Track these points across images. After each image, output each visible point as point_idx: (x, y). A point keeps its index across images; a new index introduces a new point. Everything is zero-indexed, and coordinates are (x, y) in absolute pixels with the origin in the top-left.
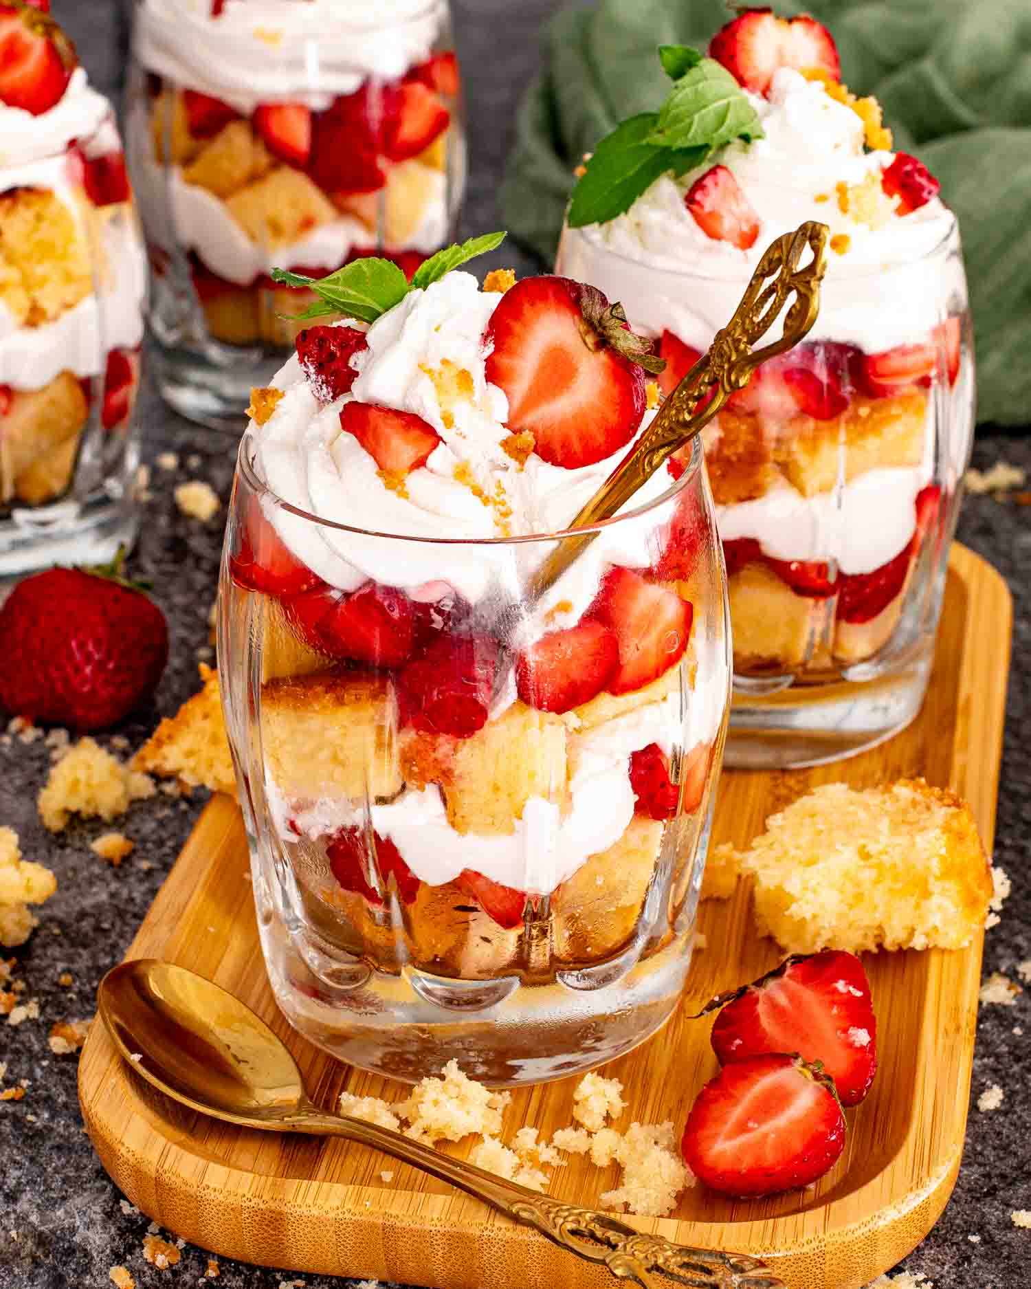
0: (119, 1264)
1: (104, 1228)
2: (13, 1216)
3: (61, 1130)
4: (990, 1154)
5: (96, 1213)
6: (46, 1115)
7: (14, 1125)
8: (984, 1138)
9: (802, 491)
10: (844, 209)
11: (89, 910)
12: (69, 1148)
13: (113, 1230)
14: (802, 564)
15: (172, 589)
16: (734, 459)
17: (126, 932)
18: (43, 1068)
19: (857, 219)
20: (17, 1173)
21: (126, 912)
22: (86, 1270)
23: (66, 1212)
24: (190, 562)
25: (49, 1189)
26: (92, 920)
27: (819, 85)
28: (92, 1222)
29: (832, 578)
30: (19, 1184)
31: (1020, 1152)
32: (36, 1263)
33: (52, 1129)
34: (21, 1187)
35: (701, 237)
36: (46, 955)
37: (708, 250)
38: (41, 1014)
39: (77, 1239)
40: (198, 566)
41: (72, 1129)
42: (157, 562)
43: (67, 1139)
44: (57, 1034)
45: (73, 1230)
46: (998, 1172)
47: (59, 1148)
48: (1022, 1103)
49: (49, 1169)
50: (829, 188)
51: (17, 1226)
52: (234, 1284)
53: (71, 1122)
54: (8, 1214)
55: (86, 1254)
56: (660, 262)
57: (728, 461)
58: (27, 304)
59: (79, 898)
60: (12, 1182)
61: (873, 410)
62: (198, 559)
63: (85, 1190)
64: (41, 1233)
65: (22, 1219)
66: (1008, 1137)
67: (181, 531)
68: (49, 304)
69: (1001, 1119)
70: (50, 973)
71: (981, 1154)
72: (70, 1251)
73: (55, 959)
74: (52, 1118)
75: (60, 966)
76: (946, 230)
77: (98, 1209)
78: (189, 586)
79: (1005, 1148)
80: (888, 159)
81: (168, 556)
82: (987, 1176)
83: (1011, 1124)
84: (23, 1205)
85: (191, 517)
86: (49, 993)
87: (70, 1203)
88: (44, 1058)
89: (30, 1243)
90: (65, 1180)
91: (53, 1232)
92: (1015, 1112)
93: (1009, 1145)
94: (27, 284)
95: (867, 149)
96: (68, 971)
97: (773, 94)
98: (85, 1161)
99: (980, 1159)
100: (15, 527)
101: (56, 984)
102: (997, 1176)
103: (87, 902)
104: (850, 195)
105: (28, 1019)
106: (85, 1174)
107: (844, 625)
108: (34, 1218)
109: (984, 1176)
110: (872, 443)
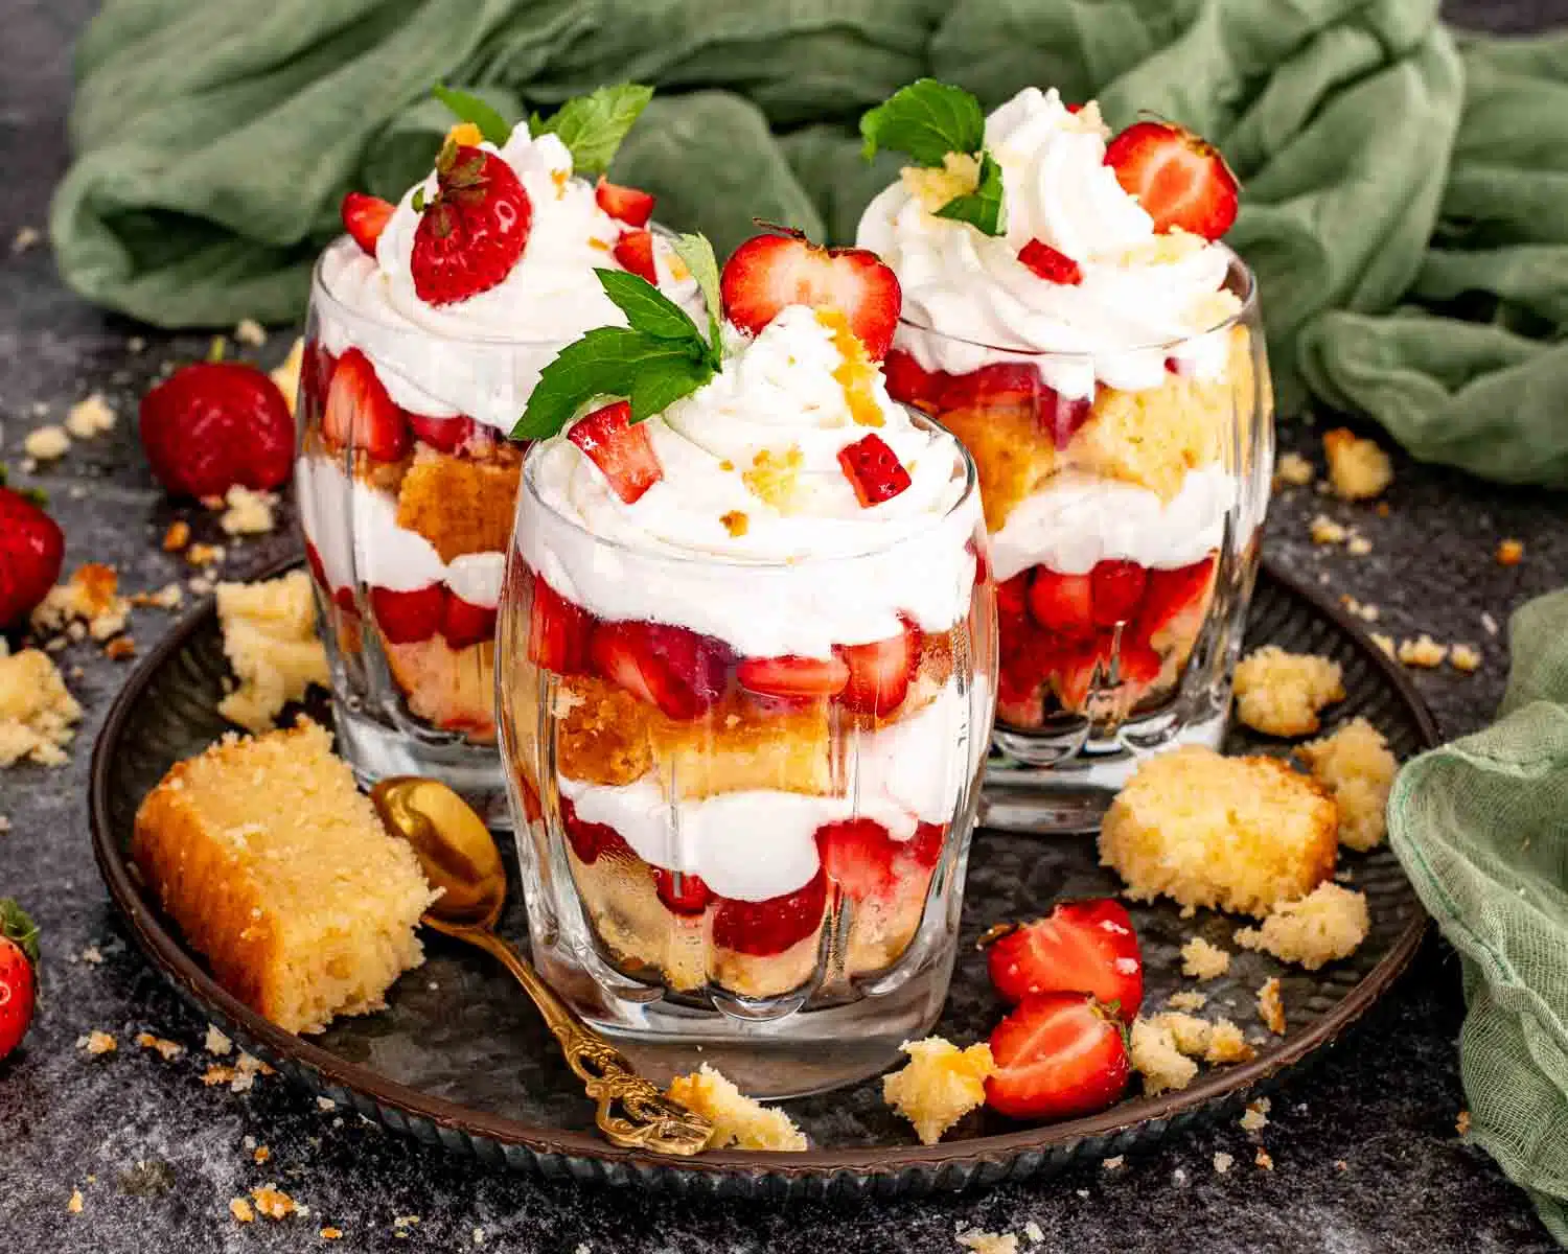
0: (242, 1196)
1: (230, 1160)
2: (143, 1147)
3: (198, 1065)
5: (224, 1146)
13: (239, 1163)
20: (152, 1106)
22: (209, 1201)
23: (195, 1145)
25: (180, 1121)
28: (219, 1155)
32: (160, 1192)
33: (190, 1064)
39: (203, 1171)
45: (200, 1162)
49: (183, 1103)
51: (146, 1157)
52: (350, 1218)
54: (138, 1145)
55: (210, 1185)
60: (145, 1114)
64: (168, 1164)
65: (151, 1150)
72: (195, 1183)
77: (226, 1142)
84: (153, 1137)
87: (198, 1137)
89: (157, 1173)
90: (198, 1113)
91: (180, 1163)
98: (218, 1095)
106: (216, 1108)
108: (163, 1150)
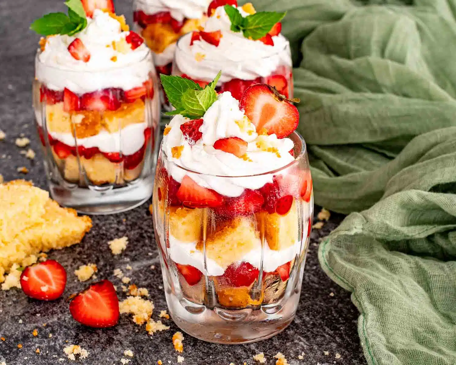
9: (109, 131)
10: (115, 49)
11: (50, 324)
14: (112, 153)
16: (88, 124)
17: (61, 333)
19: (119, 51)
21: (62, 325)
26: (50, 328)
27: (107, 14)
29: (121, 157)
35: (74, 60)
36: (33, 341)
37: (75, 63)
50: (110, 43)
56: (62, 67)
57: (87, 125)
59: (47, 319)
61: (128, 107)
70: (33, 348)
73: (36, 343)
75: (37, 345)
76: (146, 53)
80: (128, 33)
86: (32, 355)
95: (122, 31)
96: (39, 347)
97: (94, 17)
101: (34, 352)
103: (50, 321)
104: (116, 44)
107: (126, 170)
110: (129, 117)
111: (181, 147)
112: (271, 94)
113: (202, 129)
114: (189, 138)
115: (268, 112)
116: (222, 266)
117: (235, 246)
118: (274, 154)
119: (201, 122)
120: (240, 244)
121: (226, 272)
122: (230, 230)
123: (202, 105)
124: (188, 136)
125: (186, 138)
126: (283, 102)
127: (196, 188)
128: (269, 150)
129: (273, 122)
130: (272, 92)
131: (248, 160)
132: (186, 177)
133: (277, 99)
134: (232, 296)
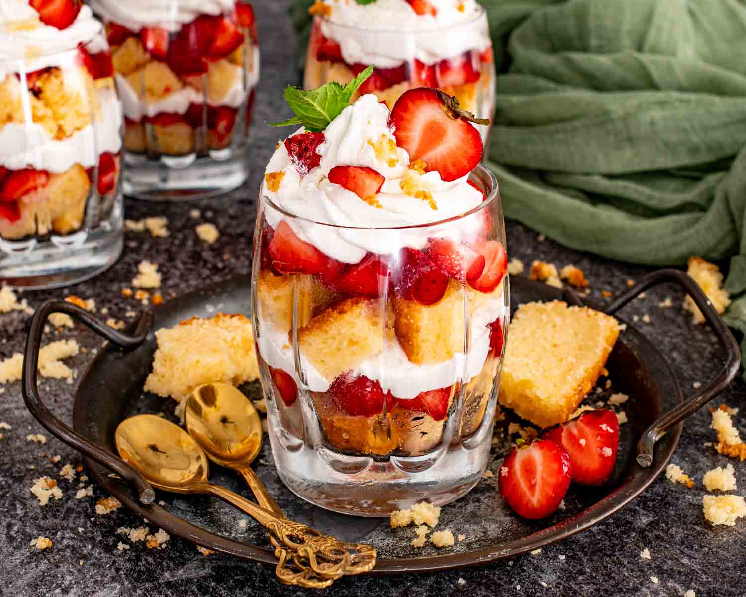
4: (600, 578)
6: (90, 547)
7: (72, 551)
8: (597, 569)
12: (100, 565)
15: (190, 277)
18: (91, 522)
24: (201, 263)
30: (71, 584)
31: (617, 577)
34: (71, 585)
38: (94, 493)
40: (205, 266)
41: (103, 555)
42: (184, 263)
43: (99, 560)
44: (100, 504)
46: (604, 588)
47: (94, 565)
48: (619, 551)
53: (102, 551)
58: (55, 129)
62: (206, 262)
63: (105, 588)
66: (610, 569)
67: (198, 248)
68: (68, 129)
69: (607, 559)
71: (595, 578)
74: (93, 548)
78: (200, 275)
79: (609, 575)
81: (191, 261)
82: (598, 590)
83: (613, 562)
85: (205, 241)
88: (93, 517)
92: (615, 556)
93: (611, 573)
94: (56, 118)
99: (594, 580)
100: (53, 246)
102: (603, 590)
105: (87, 496)
109: (596, 590)
111: (280, 174)
112: (441, 106)
113: (321, 149)
114: (297, 162)
115: (434, 134)
116: (327, 376)
117: (345, 343)
118: (426, 202)
119: (321, 139)
120: (352, 343)
121: (332, 387)
122: (335, 316)
123: (322, 111)
124: (296, 158)
125: (293, 161)
126: (459, 121)
127: (294, 242)
128: (417, 195)
129: (440, 151)
130: (443, 103)
131: (376, 205)
132: (283, 223)
133: (450, 114)
134: (348, 432)
